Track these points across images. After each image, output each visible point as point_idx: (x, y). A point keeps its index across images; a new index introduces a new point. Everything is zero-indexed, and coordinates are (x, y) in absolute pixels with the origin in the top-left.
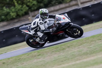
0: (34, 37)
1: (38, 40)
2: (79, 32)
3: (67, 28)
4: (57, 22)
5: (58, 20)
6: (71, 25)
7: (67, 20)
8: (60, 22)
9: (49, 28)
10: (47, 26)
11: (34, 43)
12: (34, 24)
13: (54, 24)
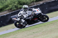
2: (46, 18)
5: (34, 12)
7: (40, 12)
8: (35, 13)
9: (29, 16)
10: (28, 15)
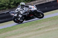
0: (17, 17)
1: (19, 19)
3: (35, 13)
4: (30, 10)
5: (30, 9)
6: (37, 11)
7: (35, 9)
9: (25, 13)
10: (24, 12)
11: (17, 21)
12: (17, 10)
13: (28, 11)
